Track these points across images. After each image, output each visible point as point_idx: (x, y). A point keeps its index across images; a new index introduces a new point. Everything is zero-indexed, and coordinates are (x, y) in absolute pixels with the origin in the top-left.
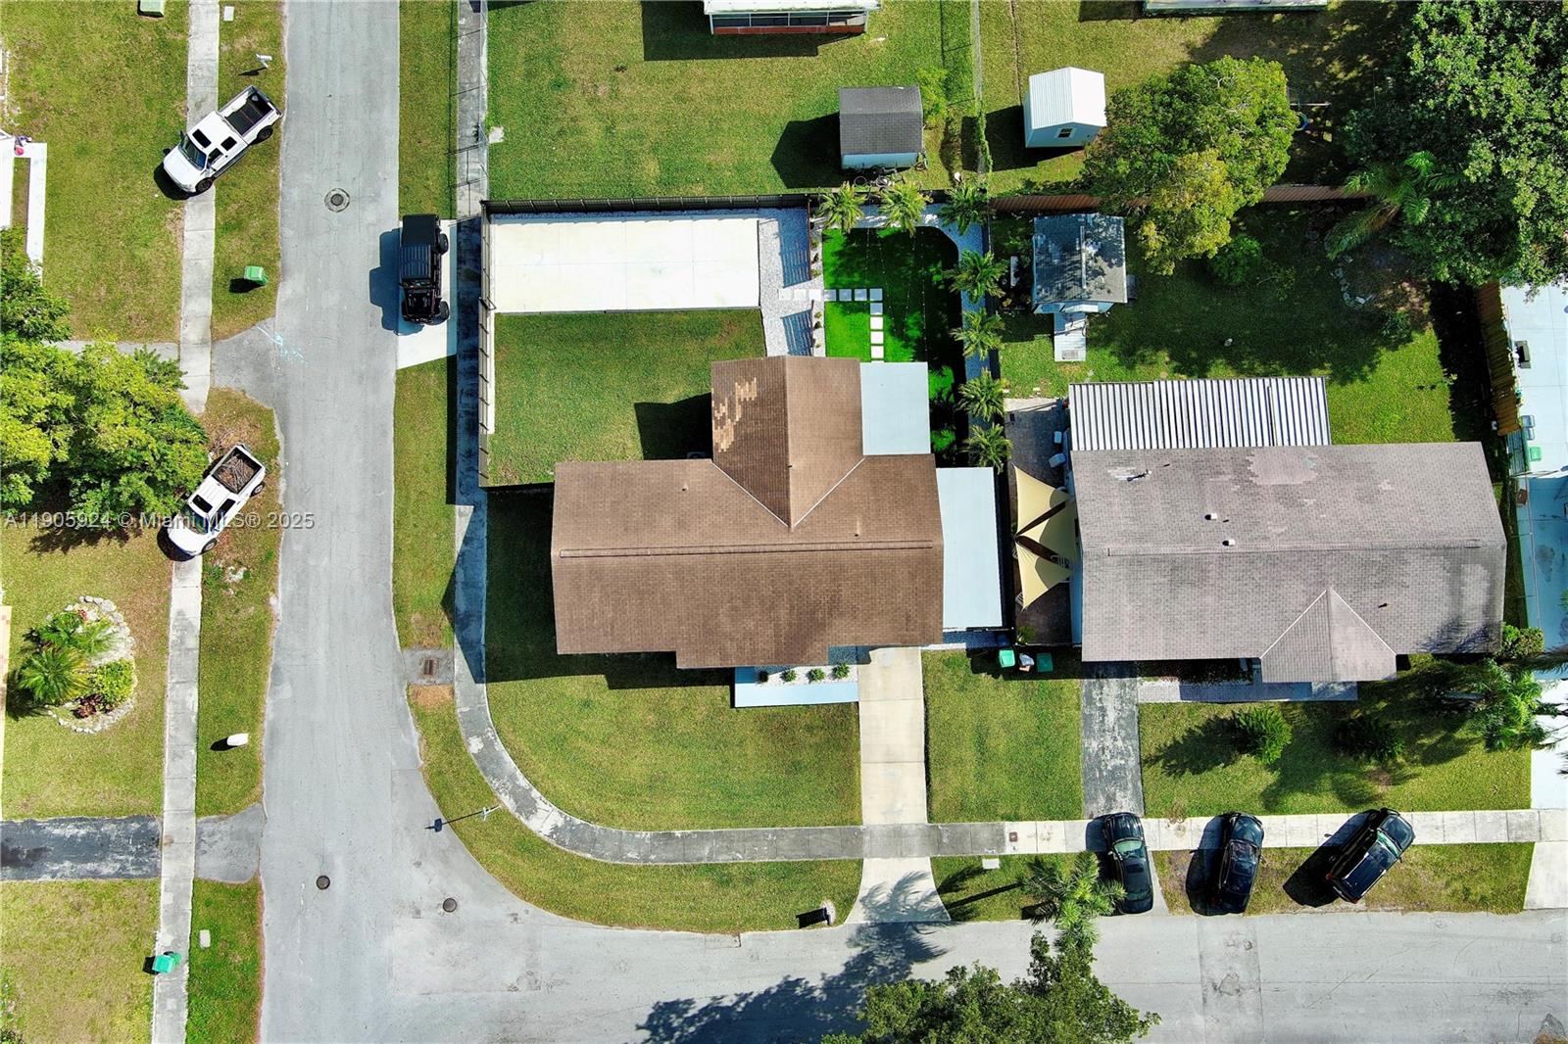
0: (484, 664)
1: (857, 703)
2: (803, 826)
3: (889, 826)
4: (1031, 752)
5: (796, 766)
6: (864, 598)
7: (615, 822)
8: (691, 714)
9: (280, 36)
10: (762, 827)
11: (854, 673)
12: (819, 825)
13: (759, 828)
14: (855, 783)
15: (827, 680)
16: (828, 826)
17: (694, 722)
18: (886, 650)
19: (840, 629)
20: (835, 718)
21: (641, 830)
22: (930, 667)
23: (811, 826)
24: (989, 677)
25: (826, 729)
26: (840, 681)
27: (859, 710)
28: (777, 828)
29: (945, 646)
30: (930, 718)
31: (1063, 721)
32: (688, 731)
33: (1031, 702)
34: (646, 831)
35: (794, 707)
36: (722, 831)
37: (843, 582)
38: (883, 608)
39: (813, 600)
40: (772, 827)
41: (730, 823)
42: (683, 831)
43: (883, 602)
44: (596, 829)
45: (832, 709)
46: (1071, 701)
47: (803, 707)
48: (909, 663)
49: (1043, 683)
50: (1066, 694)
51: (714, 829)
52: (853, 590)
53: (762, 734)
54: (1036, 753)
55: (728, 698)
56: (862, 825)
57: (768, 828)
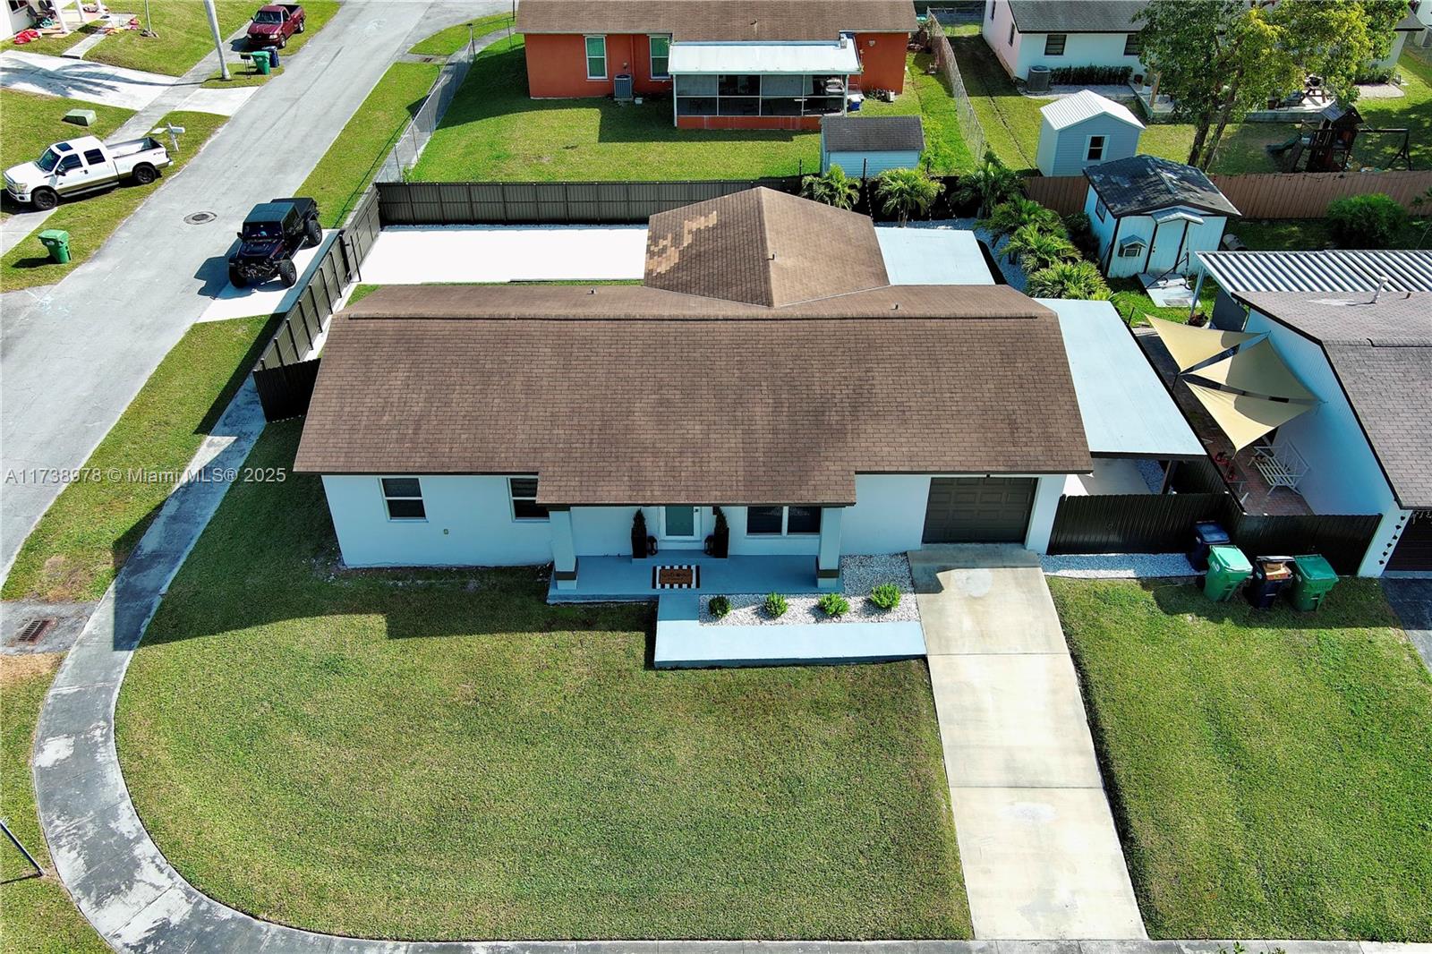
0: (147, 621)
1: (924, 658)
2: (816, 939)
3: (1048, 943)
4: (1355, 764)
5: (793, 789)
6: (919, 391)
7: (322, 914)
8: (556, 681)
9: (205, 140)
10: (706, 939)
11: (909, 605)
12: (859, 937)
13: (697, 939)
14: (942, 829)
15: (854, 619)
16: (883, 939)
17: (562, 695)
18: (972, 572)
19: (876, 440)
20: (878, 689)
21: (385, 939)
22: (1069, 601)
23: (838, 940)
24: (1203, 620)
25: (859, 710)
26: (881, 620)
27: (929, 672)
28: (748, 942)
29: (1092, 574)
30: (1095, 690)
31: (1403, 701)
32: (545, 710)
33: (1314, 665)
34: (397, 940)
35: (785, 669)
36: (600, 945)
37: (876, 366)
38: (960, 408)
39: (819, 392)
40: (734, 940)
41: (621, 922)
42: (494, 943)
43: (958, 397)
44: (267, 931)
45: (869, 672)
46: (1404, 666)
47: (803, 669)
48: (1024, 593)
49: (1324, 633)
50: (1386, 653)
51: (577, 940)
52: (895, 378)
53: (712, 719)
54: (1370, 768)
55: (640, 653)
56: (974, 938)
57: (721, 941)
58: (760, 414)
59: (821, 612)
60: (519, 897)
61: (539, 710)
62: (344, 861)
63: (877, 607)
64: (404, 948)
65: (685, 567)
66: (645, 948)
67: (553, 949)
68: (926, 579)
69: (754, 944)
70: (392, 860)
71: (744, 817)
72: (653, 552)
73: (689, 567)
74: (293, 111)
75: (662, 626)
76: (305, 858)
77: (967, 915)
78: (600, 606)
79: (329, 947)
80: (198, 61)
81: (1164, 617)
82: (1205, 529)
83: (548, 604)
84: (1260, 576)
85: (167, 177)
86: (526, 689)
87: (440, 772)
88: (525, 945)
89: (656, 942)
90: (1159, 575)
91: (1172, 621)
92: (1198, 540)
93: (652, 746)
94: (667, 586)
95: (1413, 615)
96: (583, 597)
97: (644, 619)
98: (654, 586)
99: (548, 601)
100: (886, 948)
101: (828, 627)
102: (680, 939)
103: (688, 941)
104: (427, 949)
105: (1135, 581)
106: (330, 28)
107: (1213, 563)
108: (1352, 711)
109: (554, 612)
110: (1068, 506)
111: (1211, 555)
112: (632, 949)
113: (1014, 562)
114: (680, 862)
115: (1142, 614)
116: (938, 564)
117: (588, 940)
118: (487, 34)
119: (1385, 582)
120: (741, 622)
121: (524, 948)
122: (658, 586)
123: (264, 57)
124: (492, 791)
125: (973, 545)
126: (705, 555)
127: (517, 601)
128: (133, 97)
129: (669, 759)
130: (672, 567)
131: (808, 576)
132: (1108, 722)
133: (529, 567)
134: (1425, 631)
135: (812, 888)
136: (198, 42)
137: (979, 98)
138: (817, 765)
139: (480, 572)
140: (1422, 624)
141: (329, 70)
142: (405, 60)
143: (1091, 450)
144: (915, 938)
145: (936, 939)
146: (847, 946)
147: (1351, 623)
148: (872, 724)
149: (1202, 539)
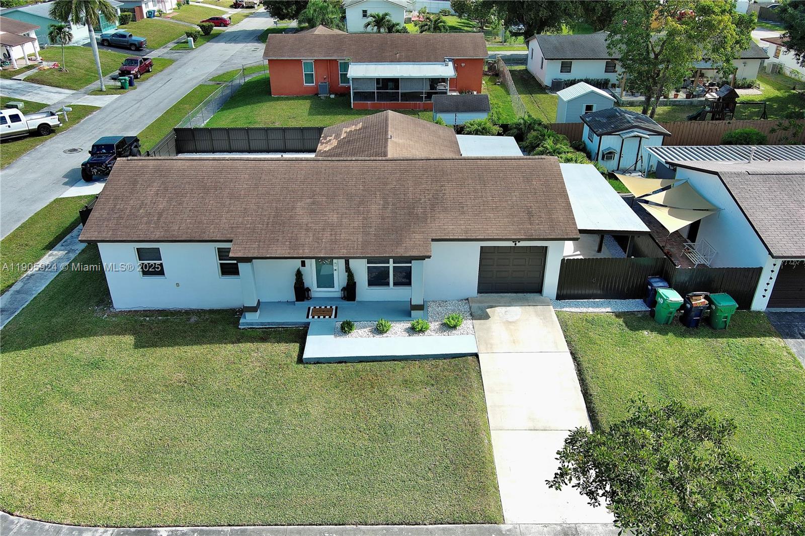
1: (476, 355)
2: (395, 524)
3: (555, 526)
4: (757, 414)
5: (386, 432)
6: (473, 196)
7: (58, 511)
8: (238, 370)
9: (85, 117)
10: (320, 525)
11: (468, 326)
12: (425, 522)
13: (314, 525)
14: (484, 455)
15: (433, 334)
16: (441, 524)
17: (241, 378)
18: (508, 308)
19: (446, 223)
20: (446, 373)
21: (98, 526)
22: (570, 323)
23: (411, 525)
24: (654, 334)
25: (433, 385)
26: (450, 334)
27: (479, 363)
28: (348, 526)
29: (584, 310)
30: (586, 372)
31: (785, 378)
32: (229, 387)
33: (726, 357)
34: (107, 527)
35: (386, 363)
36: (247, 529)
37: (447, 184)
38: (498, 205)
39: (411, 197)
40: (340, 525)
41: (263, 514)
42: (174, 528)
43: (496, 200)
44: (17, 523)
45: (441, 364)
46: (784, 358)
47: (399, 363)
48: (541, 319)
49: (731, 340)
50: (771, 351)
51: (232, 526)
52: (459, 190)
53: (338, 391)
54: (766, 417)
55: (295, 355)
56: (504, 523)
57: (331, 526)
58: (375, 208)
59: (413, 330)
60: (195, 499)
61: (224, 388)
62: (80, 478)
63: (448, 327)
64: (111, 532)
65: (328, 307)
66: (278, 531)
67: (214, 532)
68: (480, 312)
69: (353, 528)
70: (113, 477)
71: (353, 449)
72: (308, 298)
73: (331, 307)
74: (138, 105)
75: (309, 338)
76: (55, 477)
77: (500, 508)
78: (273, 330)
79: (58, 532)
80: (90, 84)
81: (630, 332)
82: (653, 280)
83: (240, 329)
84: (688, 306)
85: (58, 133)
86: (218, 376)
87: (154, 423)
88: (195, 529)
89: (286, 527)
90: (626, 311)
91: (635, 335)
92: (650, 287)
93: (296, 406)
94: (316, 317)
95: (788, 331)
96: (262, 324)
97: (300, 335)
98: (308, 317)
99: (239, 327)
100: (443, 529)
101: (417, 339)
102: (302, 525)
103: (308, 526)
104: (127, 533)
105: (611, 313)
106: (166, 71)
107: (659, 299)
108: (752, 383)
109: (243, 333)
110: (566, 265)
111: (658, 293)
112: (268, 531)
113: (536, 303)
114: (307, 476)
115: (615, 330)
116: (488, 304)
117: (239, 526)
118: (254, 73)
119: (768, 314)
120: (361, 336)
121: (194, 532)
122: (310, 317)
123: (125, 80)
124: (187, 434)
125: (510, 294)
126: (341, 300)
127: (220, 328)
128: (49, 99)
129: (306, 414)
130: (320, 307)
131: (406, 311)
132: (594, 390)
133: (231, 309)
134: (795, 340)
135: (395, 491)
136: (91, 75)
137: (524, 95)
138: (403, 417)
139: (200, 312)
140: (794, 336)
141: (162, 88)
142: (206, 84)
143: (579, 228)
144: (463, 523)
145: (478, 523)
146: (417, 529)
147: (749, 335)
148: (441, 393)
149: (652, 286)
